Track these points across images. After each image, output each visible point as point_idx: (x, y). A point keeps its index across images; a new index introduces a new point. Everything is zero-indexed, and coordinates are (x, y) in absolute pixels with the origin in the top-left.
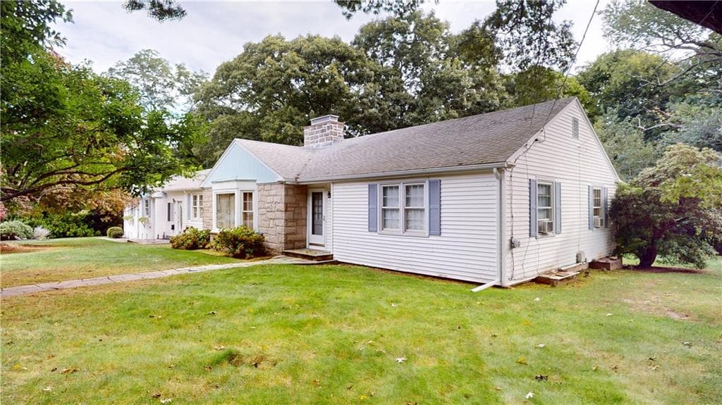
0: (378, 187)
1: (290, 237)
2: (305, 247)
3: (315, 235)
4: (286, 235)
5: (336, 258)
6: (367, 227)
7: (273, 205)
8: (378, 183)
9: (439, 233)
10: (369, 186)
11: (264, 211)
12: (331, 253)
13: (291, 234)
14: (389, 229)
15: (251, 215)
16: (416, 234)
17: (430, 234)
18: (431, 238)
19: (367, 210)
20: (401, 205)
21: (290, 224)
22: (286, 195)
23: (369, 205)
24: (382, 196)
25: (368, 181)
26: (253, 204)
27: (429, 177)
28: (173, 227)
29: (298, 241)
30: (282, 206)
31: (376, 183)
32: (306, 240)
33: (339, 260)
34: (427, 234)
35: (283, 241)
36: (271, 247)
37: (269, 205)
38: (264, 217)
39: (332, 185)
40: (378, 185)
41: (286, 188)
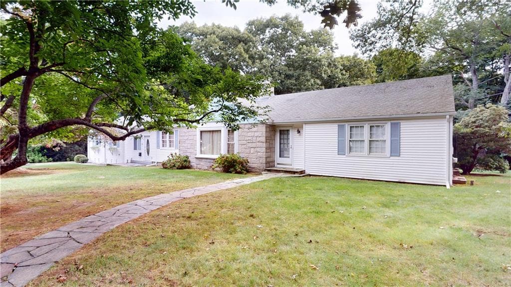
0: (346, 127)
1: (268, 160)
2: (274, 166)
3: (281, 158)
4: (266, 158)
5: (307, 172)
6: (337, 152)
7: (255, 138)
8: (346, 124)
9: (398, 154)
10: (339, 126)
11: (245, 142)
12: (304, 169)
13: (268, 157)
14: (354, 153)
15: (233, 145)
16: (379, 156)
17: (391, 156)
18: (392, 158)
19: (337, 141)
20: (366, 137)
21: (268, 151)
22: (266, 132)
23: (338, 137)
24: (349, 133)
25: (337, 122)
26: (235, 138)
27: (391, 120)
28: (140, 155)
29: (271, 162)
30: (264, 139)
31: (345, 123)
32: (274, 161)
33: (311, 174)
34: (389, 155)
35: (265, 162)
36: (253, 166)
37: (250, 138)
38: (243, 146)
39: (304, 125)
40: (347, 125)
41: (266, 127)
